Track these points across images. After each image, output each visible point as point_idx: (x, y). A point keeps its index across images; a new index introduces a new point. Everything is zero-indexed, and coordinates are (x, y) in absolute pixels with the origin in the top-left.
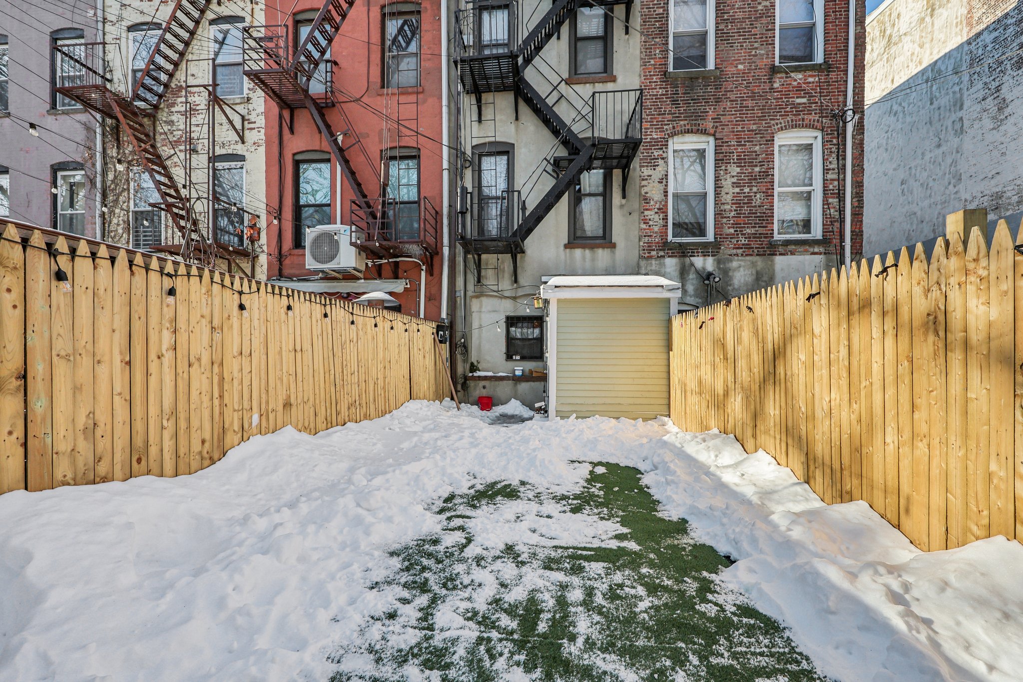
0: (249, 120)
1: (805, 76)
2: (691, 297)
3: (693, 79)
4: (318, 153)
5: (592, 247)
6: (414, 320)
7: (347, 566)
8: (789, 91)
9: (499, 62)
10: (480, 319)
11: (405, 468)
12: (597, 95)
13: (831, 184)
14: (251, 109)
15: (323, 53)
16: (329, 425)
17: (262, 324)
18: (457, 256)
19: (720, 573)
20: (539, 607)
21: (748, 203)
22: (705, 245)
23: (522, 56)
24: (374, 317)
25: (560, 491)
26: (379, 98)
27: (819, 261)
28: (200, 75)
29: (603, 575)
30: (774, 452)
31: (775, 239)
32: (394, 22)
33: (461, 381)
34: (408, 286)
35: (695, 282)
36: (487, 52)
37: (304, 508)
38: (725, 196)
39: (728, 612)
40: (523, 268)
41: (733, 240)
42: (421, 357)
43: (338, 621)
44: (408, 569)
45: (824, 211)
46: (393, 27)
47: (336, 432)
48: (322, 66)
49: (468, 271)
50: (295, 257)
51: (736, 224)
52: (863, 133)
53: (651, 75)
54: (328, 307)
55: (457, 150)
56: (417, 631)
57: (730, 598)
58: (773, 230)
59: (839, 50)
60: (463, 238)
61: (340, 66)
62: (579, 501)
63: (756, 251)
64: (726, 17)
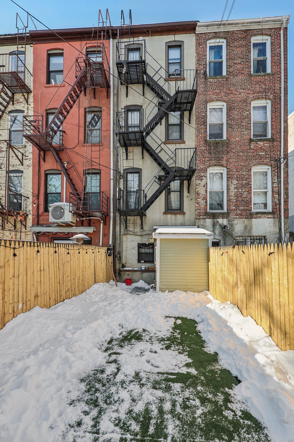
0: (25, 155)
1: (264, 143)
2: (217, 236)
3: (217, 143)
4: (56, 170)
5: (175, 214)
6: (97, 247)
7: (59, 389)
8: (257, 149)
9: (135, 135)
10: (126, 244)
11: (90, 325)
12: (177, 150)
13: (275, 188)
14: (26, 150)
15: (59, 128)
16: (56, 302)
17: (25, 261)
18: (117, 217)
19: (233, 389)
20: (150, 415)
21: (241, 196)
22: (223, 214)
23: (145, 132)
24: (79, 249)
25: (161, 335)
26: (83, 147)
27: (271, 221)
28: (4, 135)
29: (180, 392)
30: (255, 318)
31: (252, 211)
32: (90, 115)
33: (118, 272)
34: (95, 230)
35: (219, 229)
36: (130, 130)
37: (41, 354)
38: (231, 193)
39: (238, 416)
40: (145, 222)
41: (235, 212)
42: (100, 263)
43: (53, 428)
44: (88, 391)
45: (272, 200)
46: (89, 117)
47: (59, 306)
48: (58, 133)
49: (121, 223)
50: (45, 216)
51: (236, 205)
52: (288, 168)
53: (200, 141)
54: (57, 248)
55: (117, 171)
56: (91, 434)
57: (239, 405)
58: (251, 208)
59: (277, 133)
60: (119, 210)
61: (66, 133)
62: (169, 342)
63: (244, 216)
64: (231, 118)
